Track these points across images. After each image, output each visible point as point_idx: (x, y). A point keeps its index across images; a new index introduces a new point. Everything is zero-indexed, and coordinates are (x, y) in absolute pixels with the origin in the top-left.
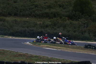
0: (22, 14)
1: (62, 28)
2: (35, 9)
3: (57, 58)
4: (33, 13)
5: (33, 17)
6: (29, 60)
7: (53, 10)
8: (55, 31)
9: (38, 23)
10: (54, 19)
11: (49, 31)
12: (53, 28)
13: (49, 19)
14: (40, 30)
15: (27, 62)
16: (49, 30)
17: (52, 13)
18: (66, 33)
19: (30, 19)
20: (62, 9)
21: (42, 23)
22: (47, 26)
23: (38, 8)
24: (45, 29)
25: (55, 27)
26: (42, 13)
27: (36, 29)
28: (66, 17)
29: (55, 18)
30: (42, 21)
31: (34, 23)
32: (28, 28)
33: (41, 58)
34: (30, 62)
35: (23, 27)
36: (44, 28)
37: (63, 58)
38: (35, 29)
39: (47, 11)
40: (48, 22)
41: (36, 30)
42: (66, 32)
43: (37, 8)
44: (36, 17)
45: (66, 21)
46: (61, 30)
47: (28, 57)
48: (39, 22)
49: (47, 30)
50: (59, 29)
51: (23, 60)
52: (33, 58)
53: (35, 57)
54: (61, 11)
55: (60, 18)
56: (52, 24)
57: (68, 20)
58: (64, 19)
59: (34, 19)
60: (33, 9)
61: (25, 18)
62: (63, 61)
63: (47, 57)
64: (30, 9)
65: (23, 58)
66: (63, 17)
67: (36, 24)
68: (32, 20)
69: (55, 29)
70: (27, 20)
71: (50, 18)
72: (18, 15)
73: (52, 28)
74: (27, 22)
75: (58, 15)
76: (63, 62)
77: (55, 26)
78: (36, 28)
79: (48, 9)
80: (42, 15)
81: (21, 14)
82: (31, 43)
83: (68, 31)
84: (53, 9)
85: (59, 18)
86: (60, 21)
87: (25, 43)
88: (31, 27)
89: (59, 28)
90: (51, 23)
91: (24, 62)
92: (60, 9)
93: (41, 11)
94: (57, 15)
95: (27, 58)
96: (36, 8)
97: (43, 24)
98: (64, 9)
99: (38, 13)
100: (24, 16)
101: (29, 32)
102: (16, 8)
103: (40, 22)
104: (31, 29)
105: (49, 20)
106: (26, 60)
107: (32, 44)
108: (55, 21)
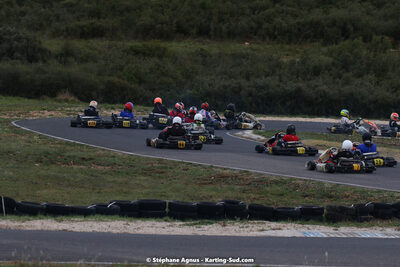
0: (228, 28)
1: (372, 77)
2: (271, 10)
3: (354, 188)
4: (266, 25)
5: (268, 39)
6: (253, 196)
7: (337, 13)
8: (346, 89)
9: (285, 60)
10: (342, 43)
11: (325, 87)
12: (340, 78)
13: (324, 45)
14: (290, 86)
15: (248, 203)
16: (326, 84)
17: (334, 23)
18: (388, 94)
19: (255, 46)
20: (370, 7)
21: (298, 60)
22: (317, 71)
23: (284, 8)
24: (311, 82)
25: (345, 75)
26: (299, 23)
27: (277, 83)
28: (387, 38)
29: (347, 42)
30: (297, 52)
31: (270, 60)
32: (248, 78)
33: (297, 186)
34: (256, 202)
35: (230, 77)
36: (308, 77)
37: (379, 186)
38: (272, 82)
39: (317, 15)
40: (319, 54)
41: (279, 86)
42: (388, 90)
43: (282, 5)
44: (275, 38)
45: (387, 51)
46: (368, 83)
47: (250, 184)
48: (287, 55)
49: (316, 86)
50: (359, 81)
51: (231, 195)
52: (268, 189)
53: (276, 183)
54: (368, 14)
55: (365, 41)
56: (333, 64)
57: (394, 48)
58: (380, 45)
59: (268, 46)
60: (267, 11)
61: (238, 45)
62: (376, 195)
63: (319, 183)
64: (254, 10)
65: (233, 190)
66: (374, 37)
67: (279, 65)
68: (264, 49)
69: (347, 82)
70: (244, 52)
71: (328, 41)
72: (211, 33)
73: (334, 78)
74: (244, 57)
75: (356, 29)
76: (379, 202)
77: (348, 71)
78: (277, 77)
79: (318, 7)
80: (299, 30)
81: (224, 28)
82: (260, 134)
83: (396, 89)
84: (338, 7)
85: (359, 40)
86: (365, 52)
87: (240, 133)
88: (258, 76)
89: (360, 76)
90: (331, 60)
91: (237, 203)
92: (363, 9)
93: (295, 16)
94: (352, 29)
95: (247, 188)
96: (277, 5)
97: (303, 62)
98: (379, 6)
99: (284, 24)
100: (232, 35)
101: (250, 95)
102: (203, 6)
103: (291, 58)
104: (261, 81)
105: (325, 49)
106: (245, 195)
107: (263, 138)
108: (347, 53)
